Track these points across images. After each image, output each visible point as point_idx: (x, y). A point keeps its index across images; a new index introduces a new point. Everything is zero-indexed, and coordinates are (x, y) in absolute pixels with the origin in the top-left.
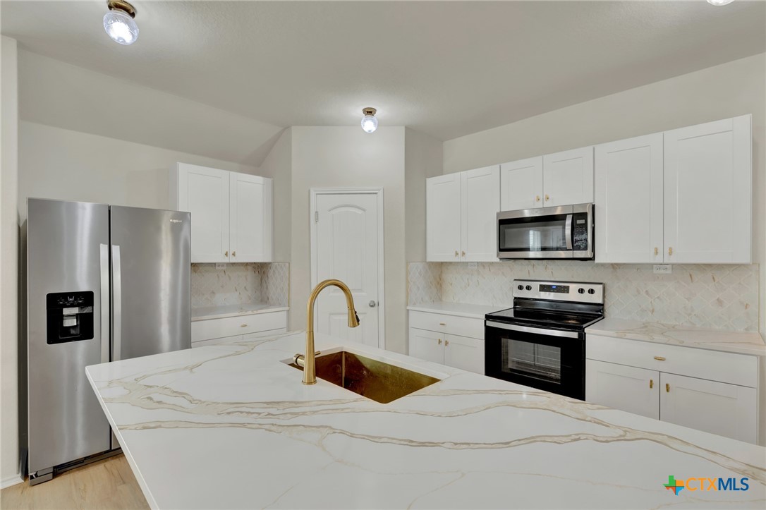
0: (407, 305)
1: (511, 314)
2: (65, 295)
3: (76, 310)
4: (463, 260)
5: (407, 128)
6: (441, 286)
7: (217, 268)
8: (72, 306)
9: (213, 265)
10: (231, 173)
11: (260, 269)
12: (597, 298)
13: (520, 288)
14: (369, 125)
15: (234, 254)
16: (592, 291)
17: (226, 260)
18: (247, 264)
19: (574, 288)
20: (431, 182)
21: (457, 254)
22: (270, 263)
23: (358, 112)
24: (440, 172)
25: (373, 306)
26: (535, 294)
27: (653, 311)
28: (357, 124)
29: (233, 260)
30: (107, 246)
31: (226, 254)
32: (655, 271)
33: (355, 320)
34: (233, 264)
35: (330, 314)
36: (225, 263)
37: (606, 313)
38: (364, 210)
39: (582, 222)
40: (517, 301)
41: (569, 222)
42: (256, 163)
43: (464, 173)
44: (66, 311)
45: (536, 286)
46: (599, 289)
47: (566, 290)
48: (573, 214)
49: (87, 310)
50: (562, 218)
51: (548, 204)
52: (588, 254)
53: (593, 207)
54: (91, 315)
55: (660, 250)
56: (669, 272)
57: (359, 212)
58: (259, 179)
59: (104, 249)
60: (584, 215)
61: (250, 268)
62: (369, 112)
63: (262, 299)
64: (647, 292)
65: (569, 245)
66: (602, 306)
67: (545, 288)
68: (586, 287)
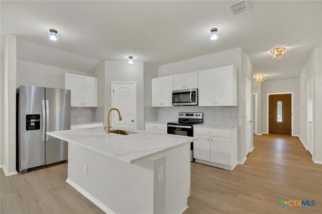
0: (144, 121)
1: (178, 123)
2: (31, 115)
3: (34, 120)
4: (163, 106)
5: (144, 62)
6: (157, 115)
7: (78, 109)
8: (34, 119)
9: (77, 108)
10: (83, 76)
11: (93, 109)
12: (200, 117)
13: (180, 115)
14: (131, 62)
15: (84, 104)
16: (199, 115)
17: (82, 106)
18: (88, 108)
19: (195, 114)
20: (153, 80)
21: (161, 104)
22: (97, 107)
23: (127, 57)
24: (156, 76)
25: (133, 121)
26: (184, 117)
27: (215, 121)
28: (127, 61)
29: (84, 106)
30: (44, 100)
31: (82, 104)
32: (216, 109)
33: (121, 119)
34: (84, 108)
35: (118, 124)
36: (81, 107)
37: (204, 122)
38: (130, 89)
39: (194, 94)
40: (180, 119)
41: (191, 94)
42: (92, 72)
43: (163, 78)
44: (32, 120)
45: (185, 114)
46: (201, 114)
47: (192, 115)
48: (192, 92)
49: (38, 120)
50: (189, 93)
51: (186, 88)
52: (196, 104)
53: (198, 89)
54: (39, 122)
55: (214, 103)
56: (219, 109)
57: (128, 90)
58: (93, 78)
59: (43, 101)
60: (195, 92)
61: (89, 109)
62: (131, 58)
63: (94, 120)
64: (214, 115)
65: (191, 101)
66: (202, 119)
67: (187, 115)
68: (198, 114)
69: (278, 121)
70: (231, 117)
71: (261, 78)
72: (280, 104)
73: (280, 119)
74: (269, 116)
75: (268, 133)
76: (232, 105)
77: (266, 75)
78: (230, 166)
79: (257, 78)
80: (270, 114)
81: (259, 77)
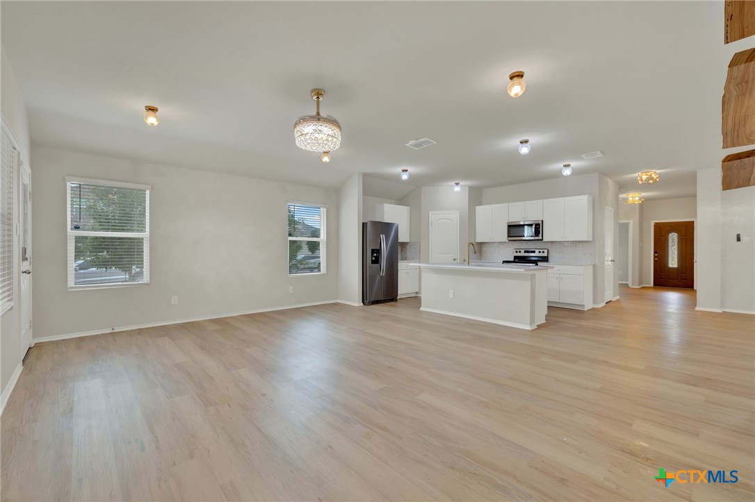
2: (374, 250)
4: (492, 241)
5: (469, 187)
6: (481, 253)
10: (398, 206)
12: (545, 255)
13: (517, 252)
14: (457, 189)
16: (543, 252)
19: (537, 251)
20: (478, 208)
21: (490, 238)
22: (408, 243)
23: (452, 183)
25: (455, 260)
26: (522, 254)
27: (565, 258)
28: (452, 187)
32: (565, 244)
37: (549, 260)
38: (452, 220)
39: (539, 226)
41: (534, 226)
42: (401, 199)
43: (493, 205)
44: (374, 255)
45: (522, 251)
46: (546, 251)
47: (534, 252)
48: (536, 224)
49: (378, 255)
50: (531, 225)
51: (527, 220)
52: (541, 238)
53: (543, 221)
55: (563, 237)
56: (569, 244)
57: (449, 221)
58: (406, 207)
59: (381, 236)
60: (539, 224)
62: (457, 184)
63: (402, 258)
64: (562, 252)
65: (534, 235)
66: (547, 257)
67: (525, 252)
68: (541, 251)
69: (670, 266)
70: (584, 254)
71: (637, 198)
72: (673, 238)
73: (673, 262)
74: (655, 257)
75: (652, 285)
76: (586, 240)
77: (644, 194)
78: (583, 306)
79: (630, 199)
80: (656, 255)
81: (634, 197)
